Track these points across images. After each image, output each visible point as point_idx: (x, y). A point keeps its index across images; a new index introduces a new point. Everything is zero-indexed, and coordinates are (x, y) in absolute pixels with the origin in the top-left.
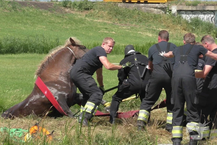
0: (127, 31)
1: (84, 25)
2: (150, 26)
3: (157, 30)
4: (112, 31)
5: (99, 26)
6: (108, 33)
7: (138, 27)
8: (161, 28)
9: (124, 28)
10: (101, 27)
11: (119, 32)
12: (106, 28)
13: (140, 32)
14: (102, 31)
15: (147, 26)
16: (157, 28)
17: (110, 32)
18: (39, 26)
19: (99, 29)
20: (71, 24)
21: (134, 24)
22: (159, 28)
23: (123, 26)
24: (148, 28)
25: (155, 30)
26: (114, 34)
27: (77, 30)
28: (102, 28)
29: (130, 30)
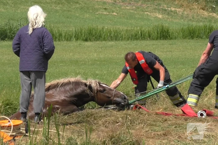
0: (132, 11)
1: (78, 6)
2: (159, 5)
3: (168, 10)
4: (113, 12)
5: (97, 7)
6: (107, 15)
7: (145, 6)
8: (173, 7)
9: (128, 8)
10: (99, 7)
11: (121, 13)
12: (105, 9)
13: (147, 13)
14: (101, 12)
15: (156, 5)
16: (168, 7)
17: (110, 14)
18: (22, 7)
19: (97, 10)
20: (62, 4)
21: (140, 3)
22: (170, 8)
23: (127, 6)
24: (157, 7)
25: (166, 10)
26: (116, 15)
27: (69, 11)
28: (101, 8)
29: (136, 10)
